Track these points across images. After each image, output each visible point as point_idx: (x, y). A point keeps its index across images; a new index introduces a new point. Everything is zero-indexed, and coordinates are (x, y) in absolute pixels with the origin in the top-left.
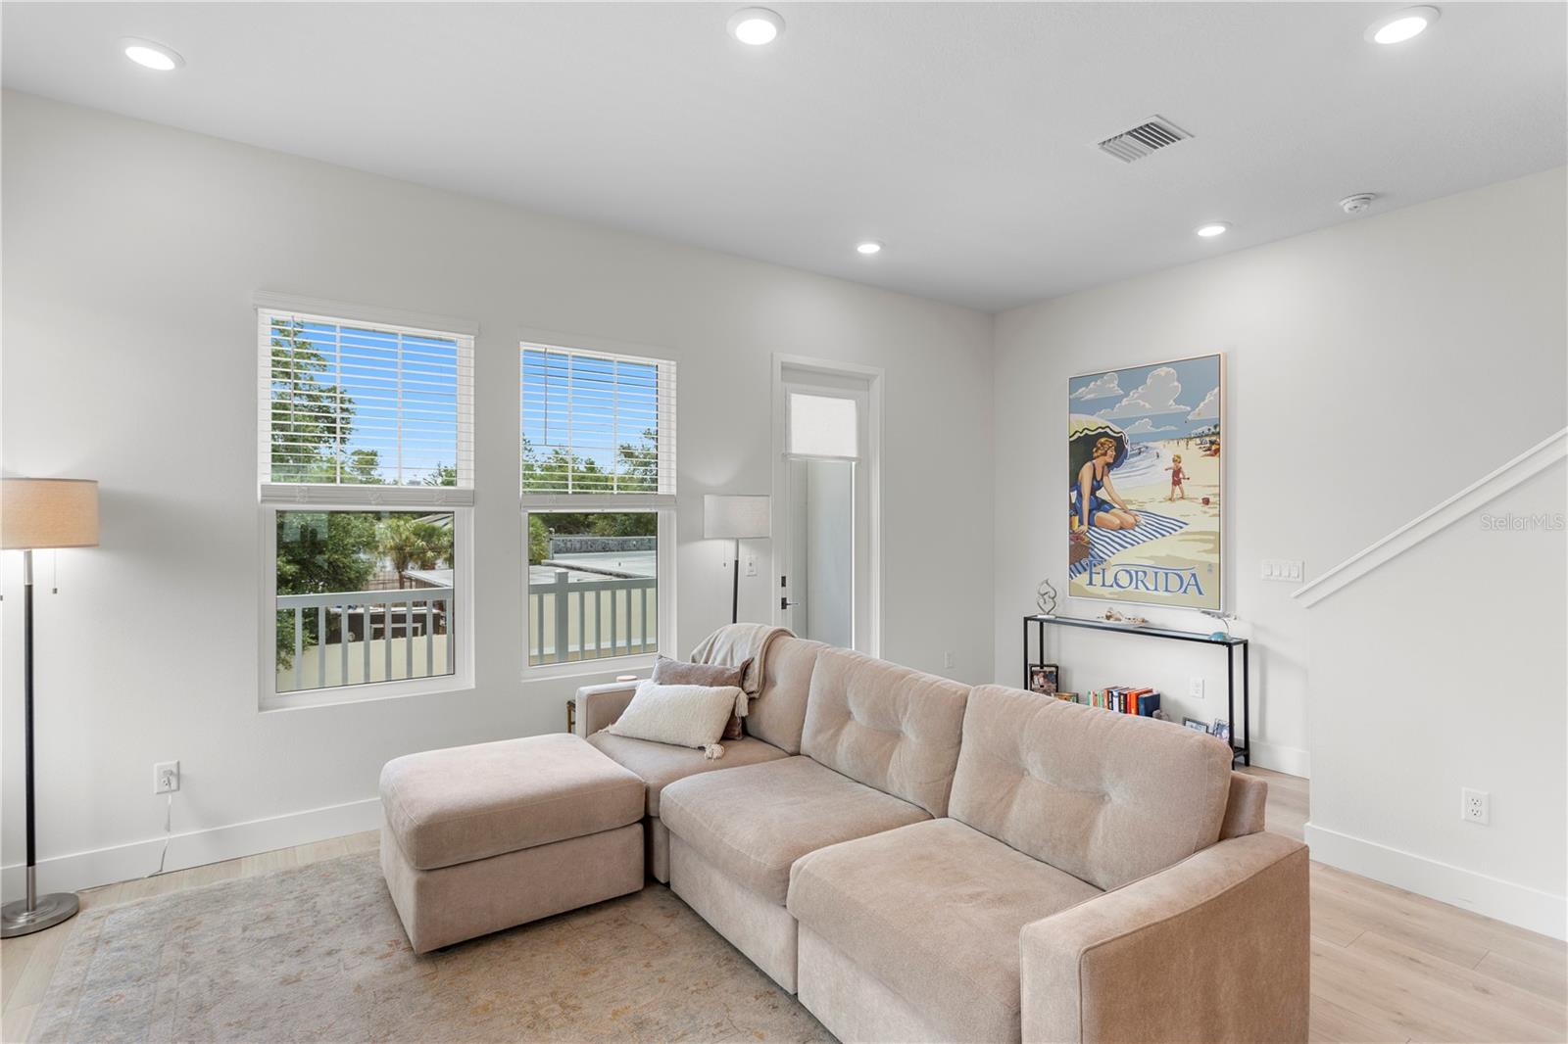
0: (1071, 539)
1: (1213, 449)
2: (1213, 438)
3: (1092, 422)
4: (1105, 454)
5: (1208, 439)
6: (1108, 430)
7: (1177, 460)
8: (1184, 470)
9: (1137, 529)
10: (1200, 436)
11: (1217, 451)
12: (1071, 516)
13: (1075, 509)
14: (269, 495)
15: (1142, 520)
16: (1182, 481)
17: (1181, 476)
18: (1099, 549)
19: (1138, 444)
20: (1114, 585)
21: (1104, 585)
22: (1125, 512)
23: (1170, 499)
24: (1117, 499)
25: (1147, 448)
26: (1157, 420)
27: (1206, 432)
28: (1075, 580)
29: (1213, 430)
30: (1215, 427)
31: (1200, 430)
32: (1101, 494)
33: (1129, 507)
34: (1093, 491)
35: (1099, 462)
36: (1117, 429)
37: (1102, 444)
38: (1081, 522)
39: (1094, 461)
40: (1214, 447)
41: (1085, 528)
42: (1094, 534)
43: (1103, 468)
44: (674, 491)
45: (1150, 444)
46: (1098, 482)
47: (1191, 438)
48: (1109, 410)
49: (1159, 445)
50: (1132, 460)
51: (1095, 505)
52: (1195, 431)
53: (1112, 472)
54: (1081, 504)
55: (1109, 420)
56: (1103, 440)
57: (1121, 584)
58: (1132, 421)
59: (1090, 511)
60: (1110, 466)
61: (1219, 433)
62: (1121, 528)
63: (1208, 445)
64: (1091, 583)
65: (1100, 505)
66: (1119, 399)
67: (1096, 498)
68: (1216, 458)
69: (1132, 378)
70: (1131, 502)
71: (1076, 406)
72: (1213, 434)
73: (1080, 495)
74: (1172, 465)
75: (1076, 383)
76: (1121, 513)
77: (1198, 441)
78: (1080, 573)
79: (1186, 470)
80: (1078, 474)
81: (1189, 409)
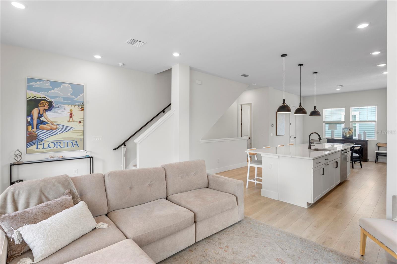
0: (27, 134)
1: (82, 109)
2: (82, 106)
3: (39, 95)
4: (44, 106)
5: (80, 106)
6: (45, 99)
7: (71, 111)
8: (73, 113)
9: (57, 130)
10: (78, 105)
11: (83, 110)
12: (27, 126)
13: (29, 124)
15: (59, 127)
16: (73, 116)
17: (72, 115)
18: (41, 136)
19: (58, 104)
20: (48, 148)
21: (43, 148)
22: (53, 125)
23: (69, 121)
24: (49, 120)
25: (61, 106)
26: (64, 99)
27: (80, 104)
28: (29, 148)
29: (82, 104)
30: (83, 103)
31: (78, 103)
32: (42, 119)
33: (54, 123)
34: (39, 118)
35: (42, 109)
36: (50, 99)
37: (43, 103)
38: (33, 128)
39: (39, 108)
40: (82, 108)
41: (35, 130)
42: (39, 132)
43: (43, 110)
45: (62, 105)
46: (41, 115)
47: (75, 105)
48: (46, 92)
49: (65, 106)
50: (55, 109)
51: (40, 122)
52: (77, 104)
53: (47, 112)
54: (33, 122)
55: (46, 96)
56: (43, 101)
57: (50, 147)
58: (56, 97)
59: (37, 124)
60: (46, 110)
61: (83, 105)
62: (51, 130)
63: (81, 108)
64: (37, 148)
65: (42, 122)
66: (51, 90)
67: (40, 120)
68: (83, 111)
69: (55, 84)
70: (55, 122)
72: (82, 105)
73: (32, 119)
74: (70, 112)
75: (29, 80)
76: (51, 125)
77: (78, 106)
78: (32, 145)
79: (74, 113)
80: (31, 112)
81: (75, 97)
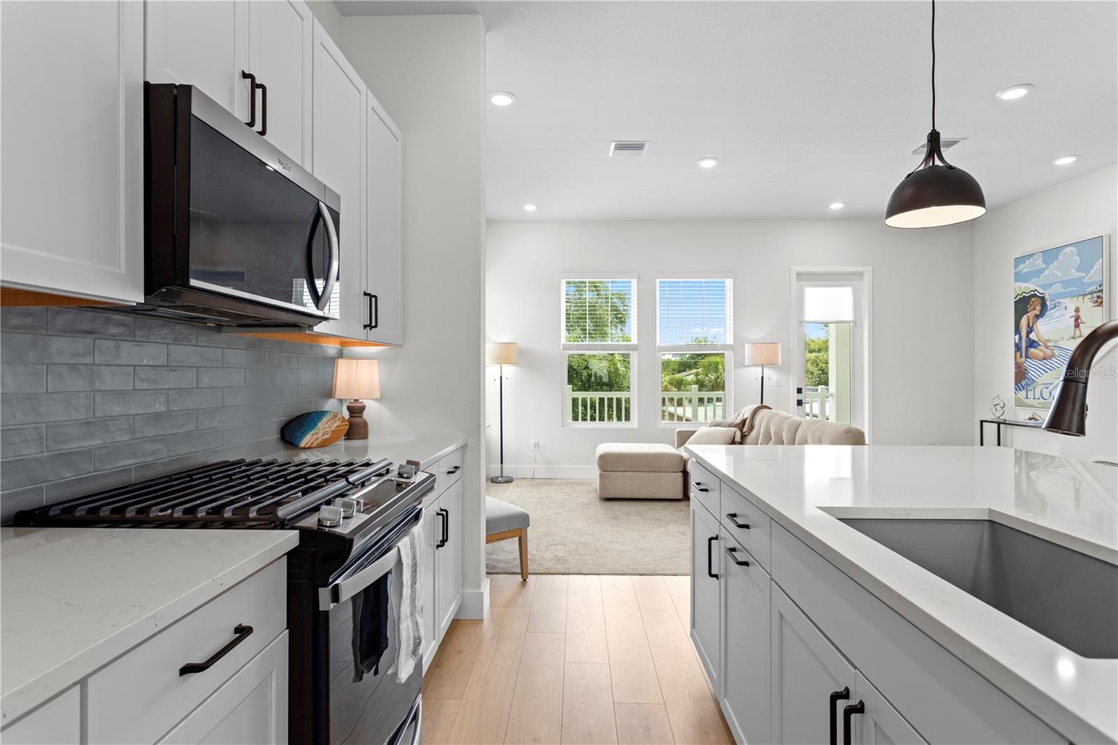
0: (1016, 368)
1: (1099, 302)
2: (1099, 294)
3: (1028, 287)
4: (1034, 309)
5: (1095, 295)
6: (1036, 292)
7: (1077, 310)
8: (1081, 317)
9: (1053, 359)
10: (1091, 293)
11: (1102, 302)
12: (1015, 352)
13: (1018, 347)
14: (565, 348)
15: (1057, 352)
16: (1081, 325)
17: (1080, 321)
18: (1032, 374)
19: (1054, 300)
20: (1041, 398)
21: (1034, 398)
22: (1047, 348)
23: (1073, 338)
24: (1041, 339)
25: (1059, 303)
26: (1066, 283)
27: (1095, 290)
28: (1018, 396)
29: (1099, 289)
30: (1100, 286)
31: (1091, 289)
32: (1033, 336)
33: (1049, 344)
34: (1029, 332)
35: (1031, 314)
36: (1042, 292)
37: (1033, 302)
38: (1021, 356)
39: (1028, 314)
40: (1099, 300)
41: (1023, 359)
42: (1029, 364)
43: (1034, 318)
44: (732, 343)
45: (1061, 301)
46: (1031, 328)
47: (1086, 295)
48: (1037, 279)
49: (1065, 301)
50: (1050, 312)
51: (1029, 344)
52: (1088, 290)
53: (1038, 321)
54: (1021, 343)
55: (1038, 286)
56: (1033, 299)
57: (1044, 397)
58: (1051, 285)
59: (1026, 348)
60: (1037, 317)
61: (1102, 290)
62: (1044, 359)
63: (1096, 299)
64: (1027, 398)
65: (1032, 344)
66: (1042, 271)
67: (1029, 339)
68: (1100, 308)
69: (1051, 255)
70: (1049, 341)
71: (1019, 277)
72: (1099, 291)
73: (1020, 338)
74: (1074, 314)
75: (1019, 261)
76: (1043, 348)
77: (1090, 296)
78: (1021, 390)
79: (1083, 318)
80: (1019, 323)
81: (1084, 274)
